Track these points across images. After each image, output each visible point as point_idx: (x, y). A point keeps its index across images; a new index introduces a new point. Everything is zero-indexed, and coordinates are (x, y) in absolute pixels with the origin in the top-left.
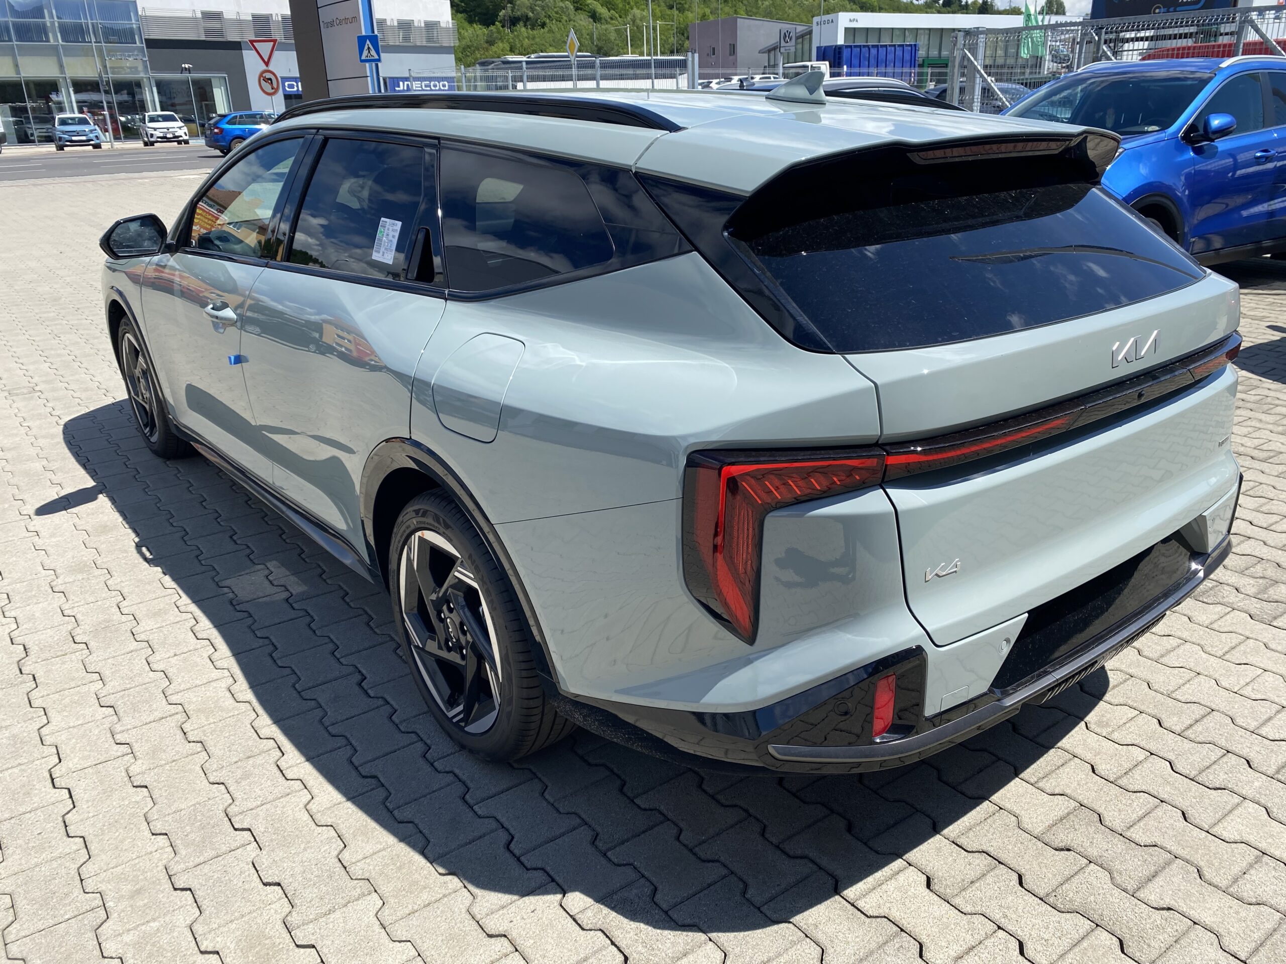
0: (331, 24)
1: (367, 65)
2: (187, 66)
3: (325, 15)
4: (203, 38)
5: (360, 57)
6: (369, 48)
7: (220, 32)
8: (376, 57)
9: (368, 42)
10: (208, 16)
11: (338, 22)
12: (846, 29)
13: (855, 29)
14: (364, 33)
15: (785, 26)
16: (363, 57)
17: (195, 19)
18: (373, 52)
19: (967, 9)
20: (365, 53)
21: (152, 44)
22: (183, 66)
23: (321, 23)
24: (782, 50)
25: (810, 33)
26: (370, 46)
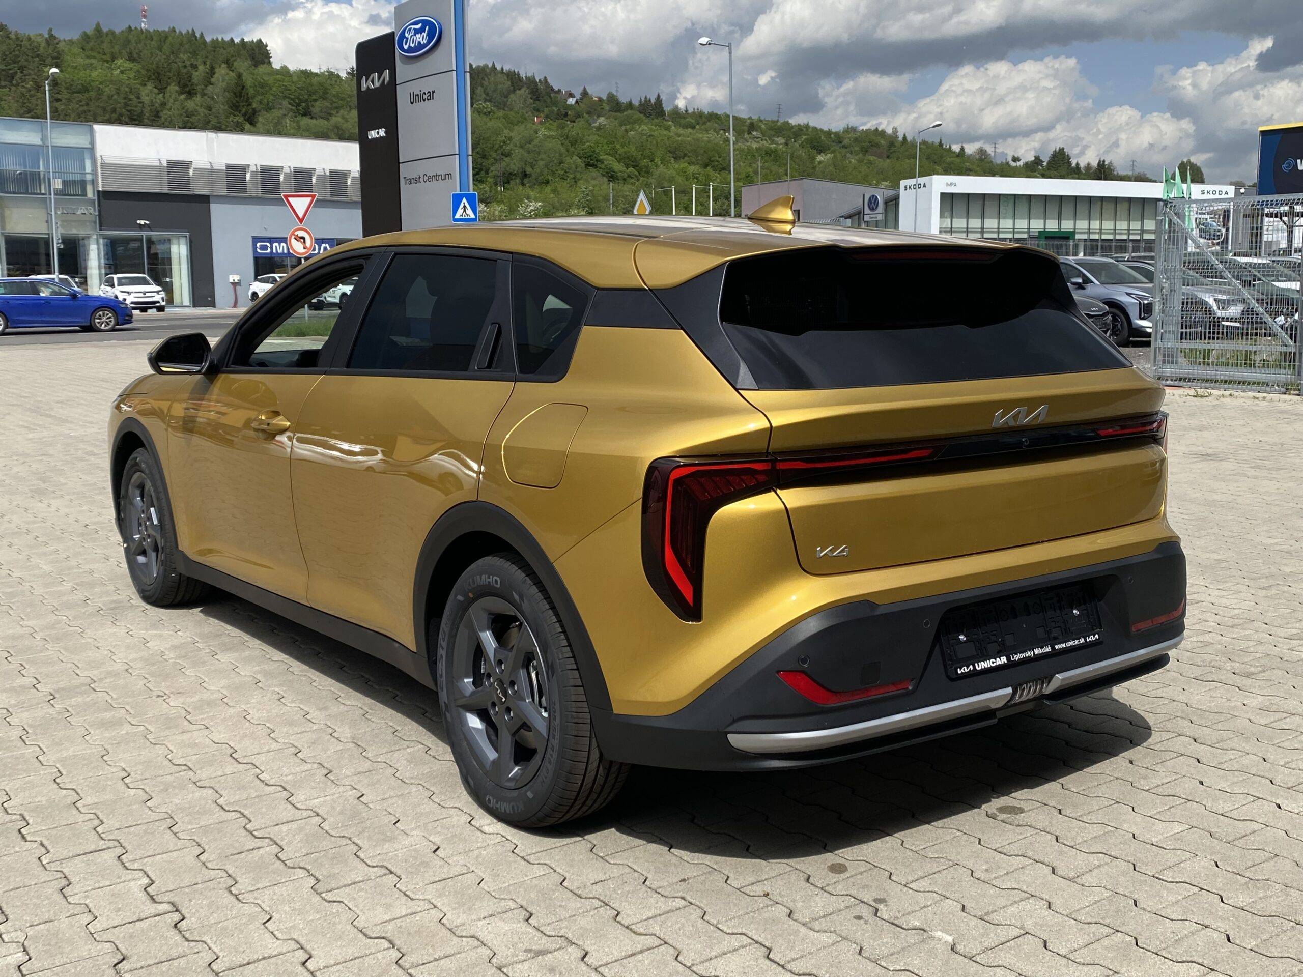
0: (417, 180)
2: (142, 222)
3: (405, 171)
4: (166, 191)
5: (455, 212)
6: (465, 207)
7: (187, 183)
8: (473, 216)
9: (464, 200)
10: (174, 165)
11: (426, 178)
12: (942, 194)
13: (952, 196)
15: (869, 192)
16: (457, 216)
17: (160, 167)
18: (469, 211)
19: (1078, 174)
20: (460, 211)
21: (105, 196)
22: (138, 222)
23: (402, 181)
24: (867, 218)
25: (897, 199)
26: (467, 205)
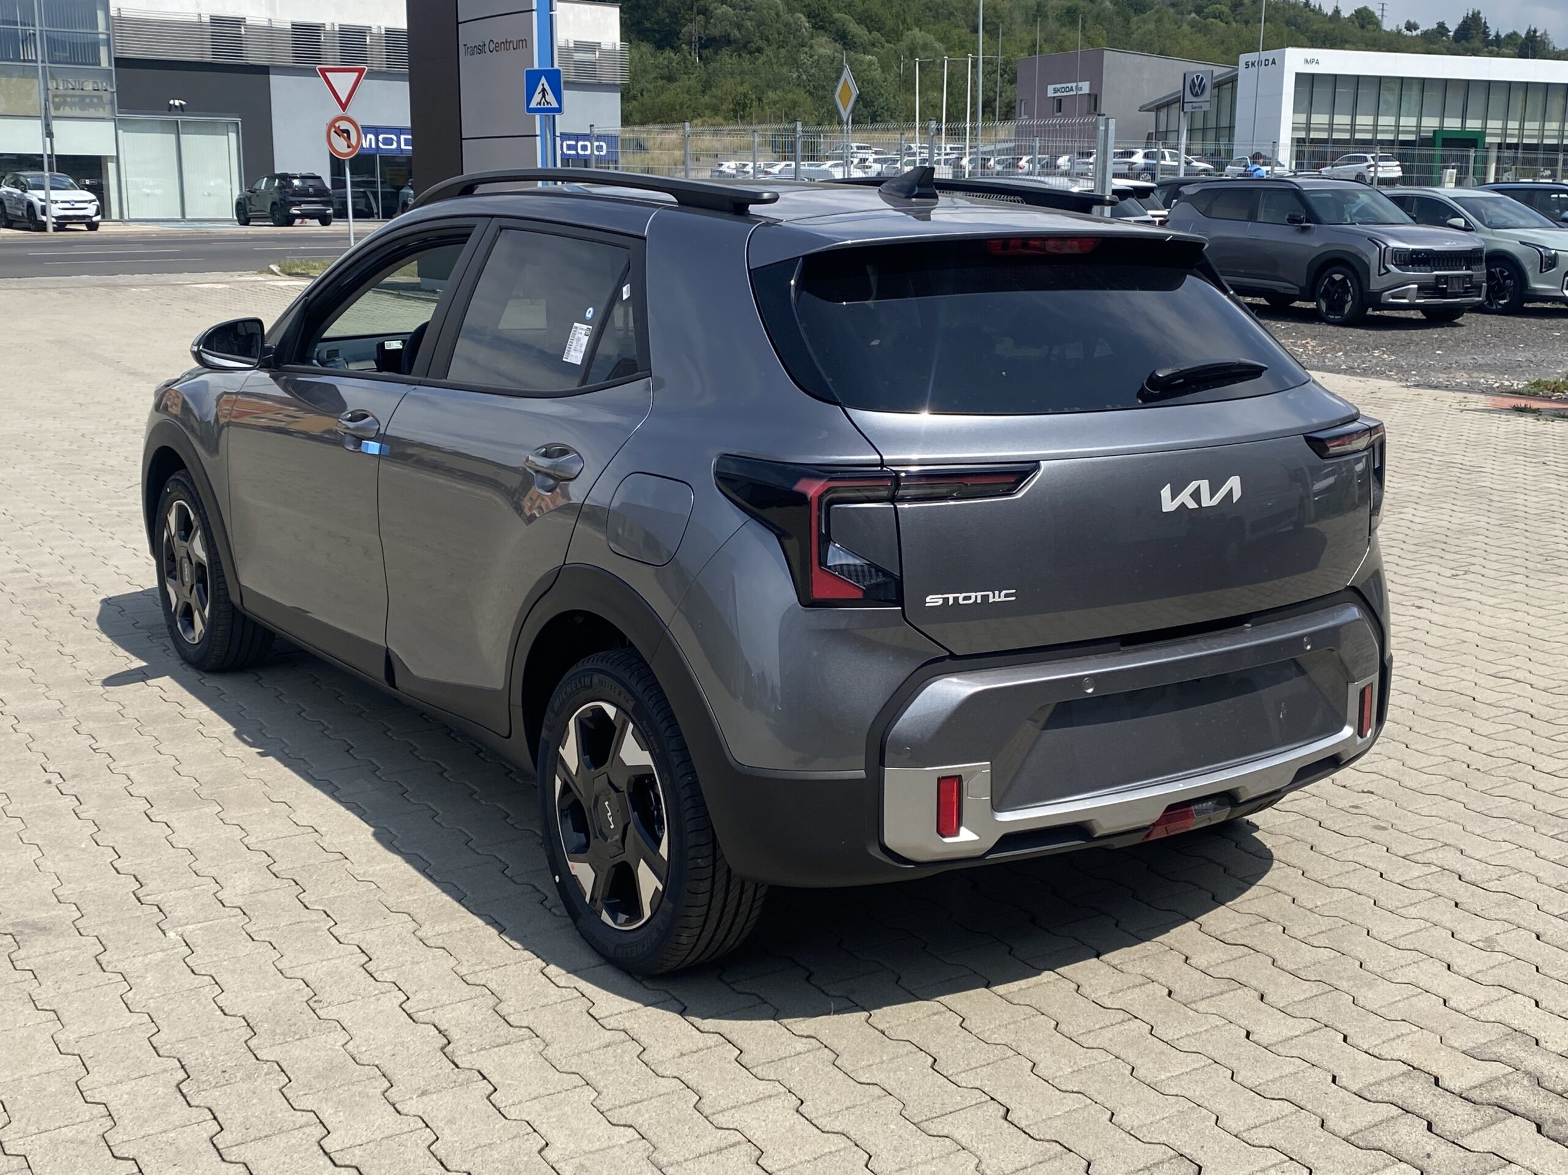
0: (480, 49)
1: (538, 117)
2: (177, 103)
3: (468, 35)
4: (209, 59)
5: (529, 103)
6: (544, 90)
7: (237, 48)
8: (555, 105)
9: (543, 80)
10: (220, 23)
11: (492, 46)
12: (1299, 76)
14: (536, 67)
16: (533, 105)
17: (200, 24)
18: (550, 97)
20: (537, 97)
21: (127, 65)
22: (172, 102)
23: (462, 50)
24: (1188, 108)
25: (1233, 80)
26: (547, 87)
